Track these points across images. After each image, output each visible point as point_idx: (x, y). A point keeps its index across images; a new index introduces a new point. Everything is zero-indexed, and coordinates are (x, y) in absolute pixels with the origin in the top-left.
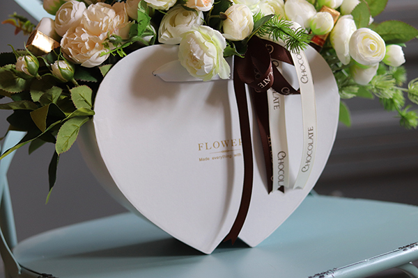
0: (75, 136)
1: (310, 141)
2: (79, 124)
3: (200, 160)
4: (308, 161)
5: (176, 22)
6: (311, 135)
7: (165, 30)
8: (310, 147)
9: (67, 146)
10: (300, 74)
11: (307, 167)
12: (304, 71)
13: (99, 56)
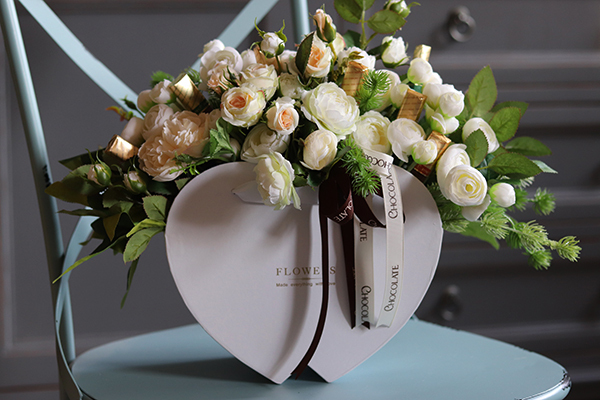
0: (145, 246)
1: (394, 280)
2: (150, 233)
3: (278, 285)
4: (393, 301)
5: (262, 140)
6: (395, 274)
7: (249, 147)
8: (394, 286)
9: (135, 255)
10: (388, 208)
11: (391, 307)
12: (394, 205)
13: (170, 173)
